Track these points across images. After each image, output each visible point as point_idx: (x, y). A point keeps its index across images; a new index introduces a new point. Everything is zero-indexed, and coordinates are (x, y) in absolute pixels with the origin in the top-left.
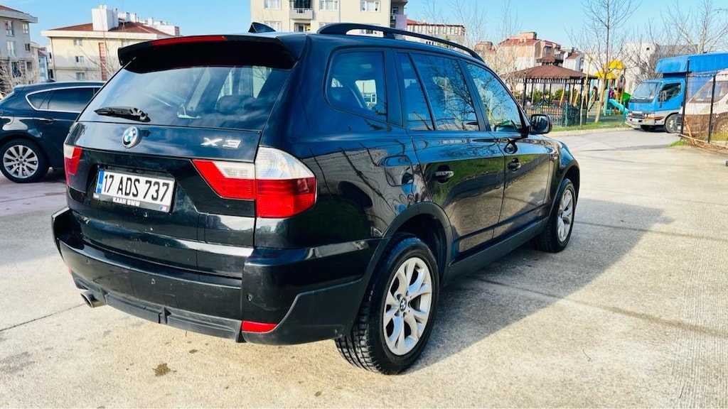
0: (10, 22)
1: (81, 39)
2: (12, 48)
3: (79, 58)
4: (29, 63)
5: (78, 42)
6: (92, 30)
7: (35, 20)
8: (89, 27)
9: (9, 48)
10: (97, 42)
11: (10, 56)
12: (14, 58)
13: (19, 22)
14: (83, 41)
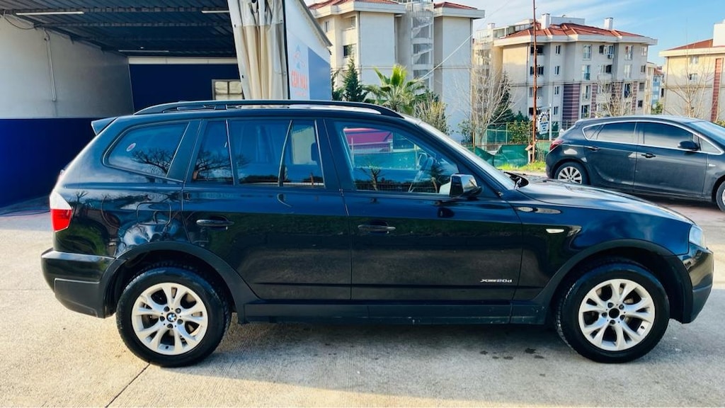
0: (630, 47)
1: (698, 56)
2: (628, 71)
3: (693, 76)
4: (642, 84)
5: (694, 60)
6: (711, 47)
7: (655, 42)
8: (708, 43)
9: (625, 71)
10: (714, 58)
11: (625, 78)
12: (628, 80)
13: (638, 45)
14: (700, 58)
